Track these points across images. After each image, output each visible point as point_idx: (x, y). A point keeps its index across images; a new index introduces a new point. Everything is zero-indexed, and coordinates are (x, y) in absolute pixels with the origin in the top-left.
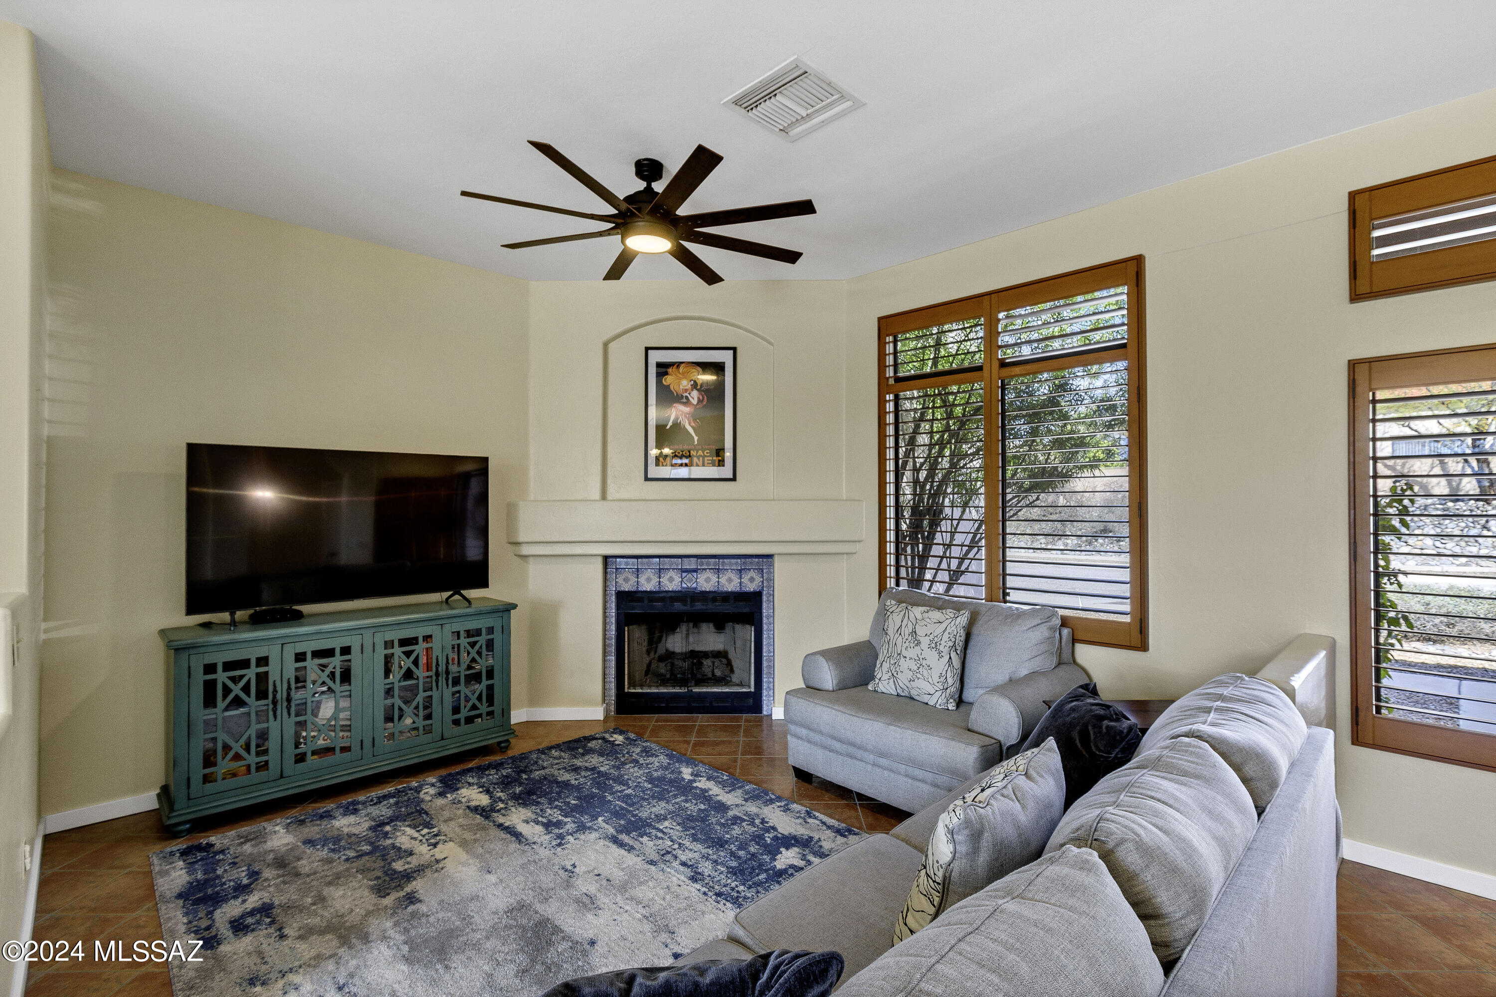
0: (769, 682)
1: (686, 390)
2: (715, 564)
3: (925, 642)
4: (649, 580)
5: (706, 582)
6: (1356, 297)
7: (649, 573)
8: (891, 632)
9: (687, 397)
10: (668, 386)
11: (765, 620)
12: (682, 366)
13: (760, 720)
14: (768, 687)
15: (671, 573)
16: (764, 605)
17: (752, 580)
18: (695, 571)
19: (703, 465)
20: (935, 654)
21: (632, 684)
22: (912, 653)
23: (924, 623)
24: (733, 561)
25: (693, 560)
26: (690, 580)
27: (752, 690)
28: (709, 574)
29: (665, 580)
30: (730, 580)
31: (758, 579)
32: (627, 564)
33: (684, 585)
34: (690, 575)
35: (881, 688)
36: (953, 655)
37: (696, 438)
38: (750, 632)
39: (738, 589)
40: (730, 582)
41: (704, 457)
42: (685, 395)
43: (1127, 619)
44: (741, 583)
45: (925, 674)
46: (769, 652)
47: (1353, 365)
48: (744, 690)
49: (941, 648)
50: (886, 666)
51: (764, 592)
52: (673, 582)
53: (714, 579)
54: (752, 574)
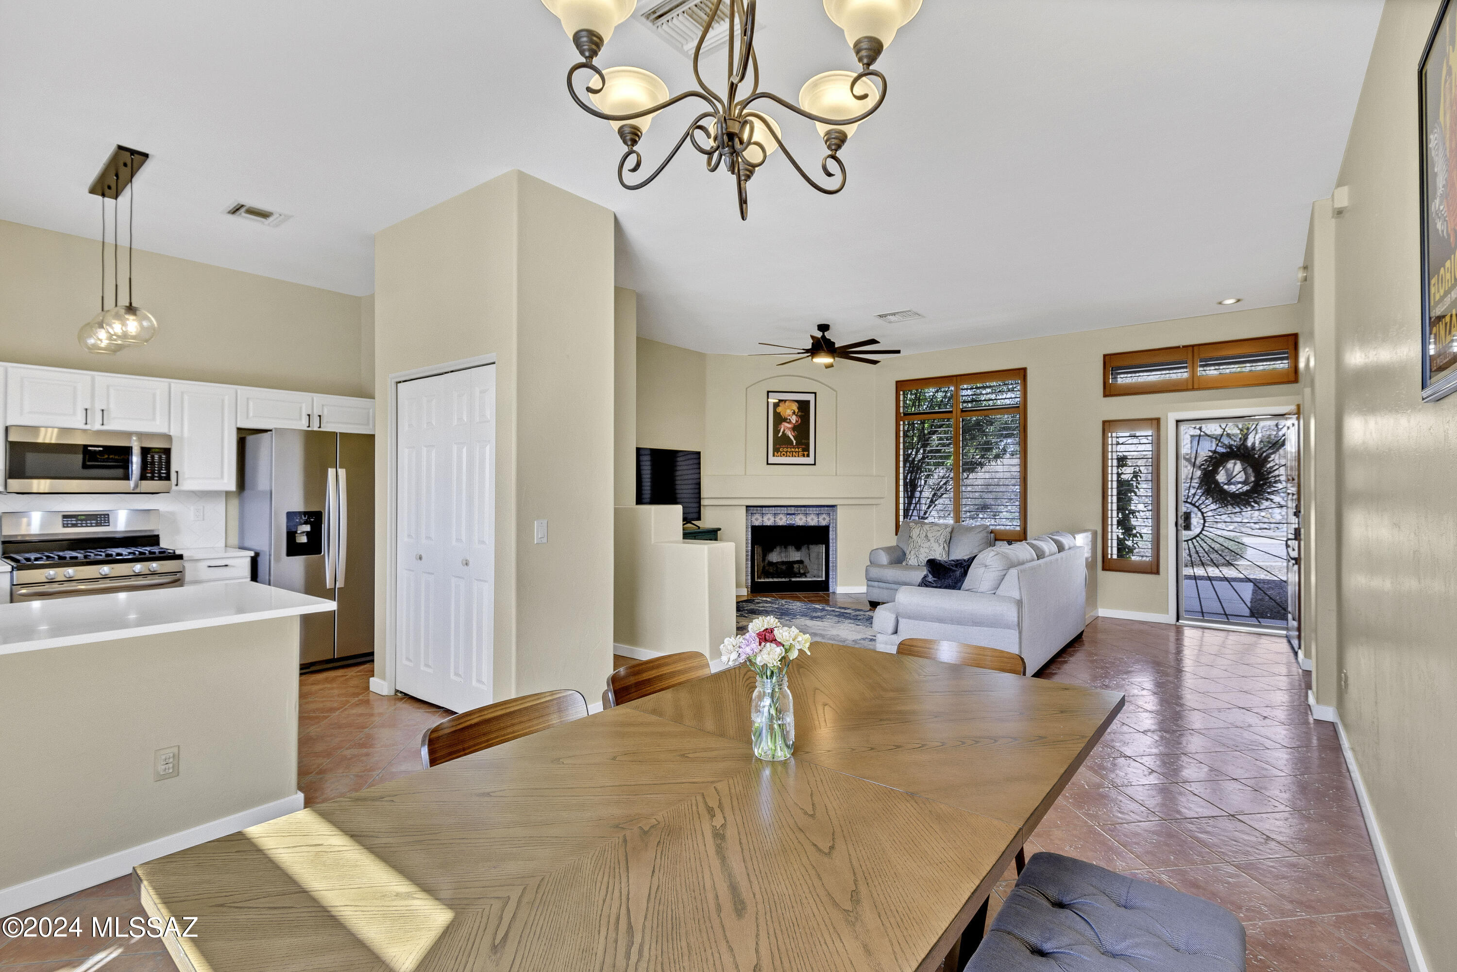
0: (833, 575)
1: (789, 415)
2: (805, 511)
3: (932, 540)
4: (769, 519)
5: (799, 520)
6: (1105, 396)
7: (770, 516)
8: (914, 537)
9: (790, 419)
10: (780, 413)
11: (831, 541)
12: (787, 402)
13: (828, 595)
14: (833, 577)
15: (781, 516)
16: (831, 533)
17: (824, 519)
18: (794, 514)
19: (798, 456)
20: (937, 545)
21: (759, 577)
22: (927, 544)
23: (930, 532)
24: (814, 509)
25: (793, 508)
26: (791, 519)
27: (824, 579)
28: (801, 516)
29: (777, 519)
30: (812, 519)
31: (827, 519)
32: (757, 510)
33: (788, 522)
34: (791, 517)
35: (910, 563)
36: (945, 545)
37: (794, 442)
38: (823, 548)
39: (817, 524)
40: (812, 521)
41: (799, 452)
42: (789, 418)
43: (1018, 528)
44: (818, 521)
45: (933, 554)
46: (833, 558)
47: (1104, 422)
48: (819, 579)
49: (940, 542)
50: (913, 553)
51: (831, 526)
52: (782, 521)
53: (804, 518)
54: (824, 516)
